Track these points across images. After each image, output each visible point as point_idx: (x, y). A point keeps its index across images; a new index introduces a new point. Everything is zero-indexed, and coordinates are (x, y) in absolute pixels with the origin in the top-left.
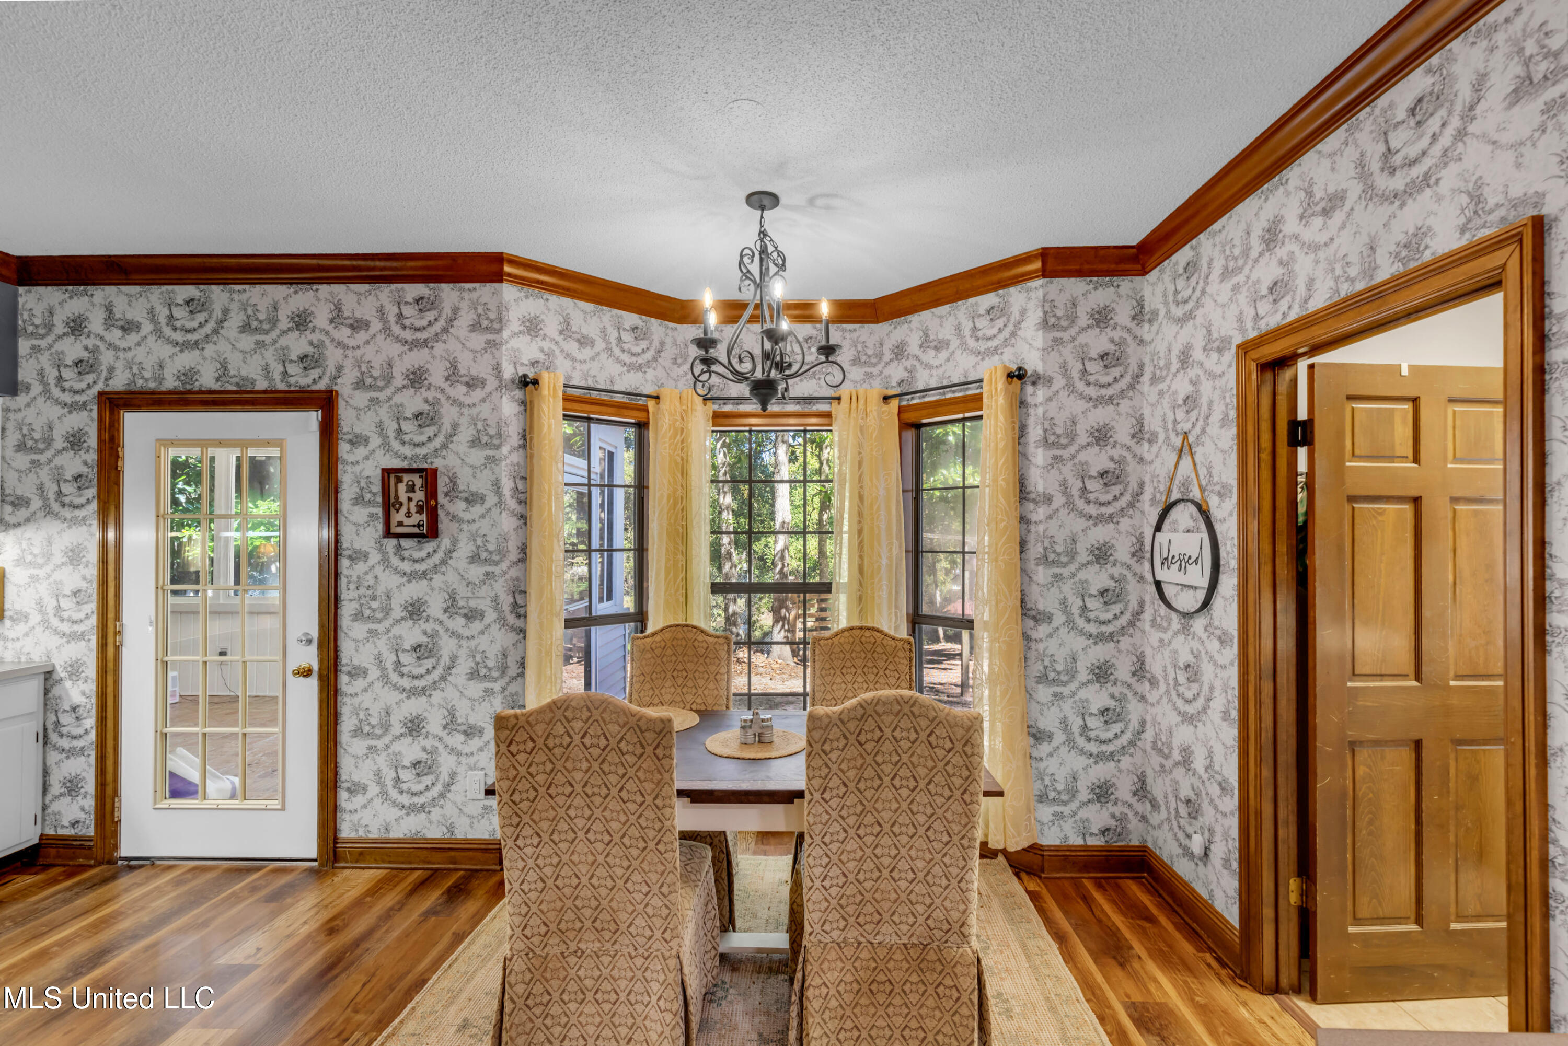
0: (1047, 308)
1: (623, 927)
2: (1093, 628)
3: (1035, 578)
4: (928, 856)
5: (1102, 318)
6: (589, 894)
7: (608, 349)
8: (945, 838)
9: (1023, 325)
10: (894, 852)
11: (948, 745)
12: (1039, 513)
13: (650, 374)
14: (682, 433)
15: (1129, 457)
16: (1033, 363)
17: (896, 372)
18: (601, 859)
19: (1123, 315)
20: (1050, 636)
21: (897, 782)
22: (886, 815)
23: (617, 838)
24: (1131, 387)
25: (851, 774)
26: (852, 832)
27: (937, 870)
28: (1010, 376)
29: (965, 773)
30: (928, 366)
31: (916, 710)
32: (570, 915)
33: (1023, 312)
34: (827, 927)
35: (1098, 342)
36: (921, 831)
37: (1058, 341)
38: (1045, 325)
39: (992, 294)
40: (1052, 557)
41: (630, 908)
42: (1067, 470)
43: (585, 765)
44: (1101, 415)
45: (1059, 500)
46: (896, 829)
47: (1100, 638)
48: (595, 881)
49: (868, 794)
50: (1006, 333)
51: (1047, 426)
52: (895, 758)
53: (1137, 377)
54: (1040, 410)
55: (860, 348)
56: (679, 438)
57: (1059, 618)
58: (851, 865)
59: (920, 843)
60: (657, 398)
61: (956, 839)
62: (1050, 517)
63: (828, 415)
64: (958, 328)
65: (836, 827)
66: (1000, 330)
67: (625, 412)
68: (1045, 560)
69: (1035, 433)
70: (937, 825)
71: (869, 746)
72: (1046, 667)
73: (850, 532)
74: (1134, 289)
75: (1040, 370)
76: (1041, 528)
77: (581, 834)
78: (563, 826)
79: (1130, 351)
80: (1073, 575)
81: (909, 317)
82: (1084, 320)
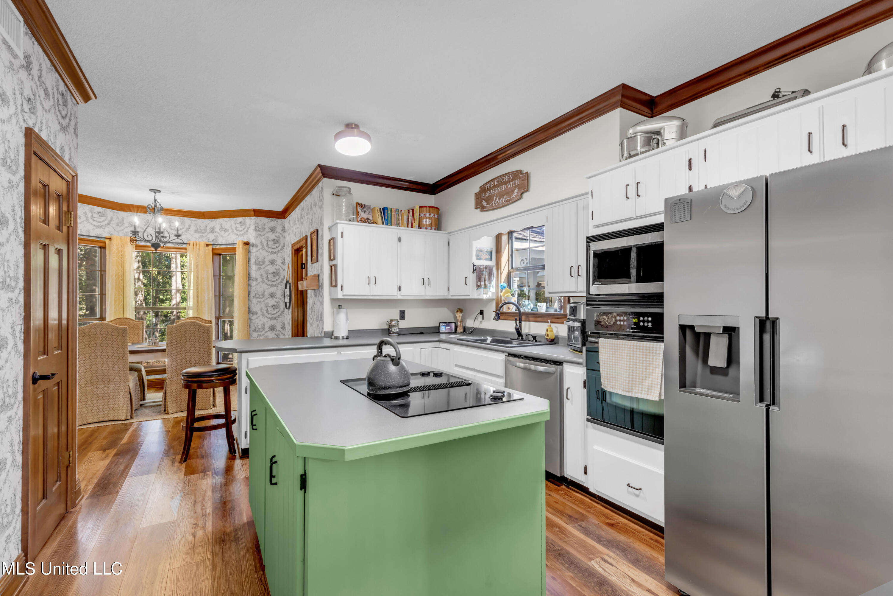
0: (256, 225)
1: (111, 380)
2: (270, 316)
3: (253, 302)
4: (199, 357)
5: (273, 230)
6: (101, 372)
7: (87, 220)
8: (203, 353)
9: (250, 229)
10: (190, 357)
11: (203, 331)
12: (253, 284)
13: (106, 229)
14: (121, 253)
15: (281, 269)
16: (252, 240)
17: (212, 237)
18: (105, 362)
19: (279, 229)
20: (257, 318)
21: (191, 340)
22: (188, 348)
23: (110, 357)
24: (281, 249)
25: (178, 339)
26: (179, 353)
27: (202, 360)
28: (244, 244)
29: (208, 337)
30: (222, 236)
31: (195, 324)
32: (95, 378)
33: (250, 225)
34: (172, 377)
35: (272, 236)
36: (197, 351)
37: (260, 235)
38: (255, 230)
39: (241, 218)
40: (257, 296)
41: (114, 375)
42: (262, 272)
43: (101, 339)
44: (273, 257)
45: (260, 280)
46: (191, 351)
47: (272, 319)
48: (103, 368)
49: (183, 344)
50: (245, 230)
51: (256, 259)
52: (190, 335)
53: (283, 247)
54: (254, 254)
55: (198, 227)
56: (120, 254)
57: (260, 313)
58: (179, 361)
59: (197, 354)
60: (110, 239)
61: (206, 352)
62: (257, 285)
63: (185, 249)
64: (231, 226)
65: (174, 352)
66: (243, 229)
67: (95, 243)
68: (255, 297)
69: (253, 261)
70: (201, 350)
71: (183, 333)
72: (255, 327)
73: (193, 289)
74: (282, 223)
75: (254, 243)
76: (254, 288)
77: (99, 357)
78: (93, 354)
79: (281, 239)
80: (264, 301)
81: (216, 219)
82: (267, 230)
